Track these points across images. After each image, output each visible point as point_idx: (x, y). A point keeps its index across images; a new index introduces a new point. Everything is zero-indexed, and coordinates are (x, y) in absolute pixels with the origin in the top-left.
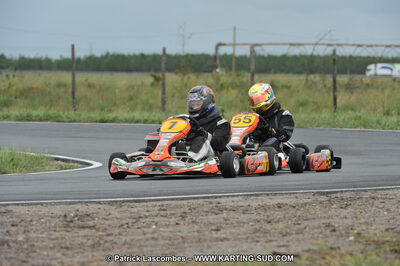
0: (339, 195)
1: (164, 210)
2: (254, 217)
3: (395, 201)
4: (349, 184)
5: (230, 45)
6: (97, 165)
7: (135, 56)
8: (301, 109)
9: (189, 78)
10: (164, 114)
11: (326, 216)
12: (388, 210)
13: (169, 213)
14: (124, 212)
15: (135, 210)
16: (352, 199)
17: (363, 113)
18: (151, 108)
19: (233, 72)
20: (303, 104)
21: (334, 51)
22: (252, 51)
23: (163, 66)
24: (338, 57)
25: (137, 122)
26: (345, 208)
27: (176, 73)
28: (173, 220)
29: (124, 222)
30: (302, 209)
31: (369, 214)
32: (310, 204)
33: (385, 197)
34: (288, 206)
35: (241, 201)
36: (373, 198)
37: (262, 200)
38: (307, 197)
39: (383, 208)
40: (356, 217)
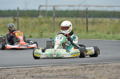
0: (89, 65)
1: (19, 72)
2: (55, 74)
3: (111, 68)
5: (45, 6)
7: (6, 11)
9: (28, 19)
11: (84, 74)
12: (109, 71)
13: (21, 73)
14: (3, 73)
15: (6, 72)
16: (94, 67)
17: (98, 33)
19: (46, 18)
21: (87, 9)
22: (54, 9)
23: (18, 15)
24: (88, 11)
26: (91, 71)
27: (23, 17)
28: (23, 76)
29: (3, 76)
30: (74, 71)
31: (101, 73)
32: (77, 69)
33: (107, 66)
34: (68, 70)
35: (50, 68)
36: (103, 67)
37: (58, 68)
38: (76, 66)
39: (107, 70)
40: (96, 74)
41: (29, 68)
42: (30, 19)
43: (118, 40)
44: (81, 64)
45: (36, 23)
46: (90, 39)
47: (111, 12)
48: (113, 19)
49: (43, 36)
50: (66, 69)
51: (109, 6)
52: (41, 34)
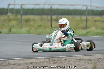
0: (53, 59)
2: (22, 67)
3: (73, 61)
5: (13, 5)
8: (39, 28)
12: (71, 64)
16: (58, 60)
19: (14, 15)
20: (40, 26)
21: (51, 7)
22: (21, 7)
24: (53, 9)
26: (55, 64)
30: (40, 64)
32: (43, 62)
33: (69, 59)
34: (34, 63)
35: (18, 61)
36: (65, 60)
37: (25, 61)
38: (41, 60)
39: (69, 63)
43: (80, 35)
44: (45, 58)
45: (5, 20)
47: (73, 10)
48: (75, 16)
49: (11, 32)
50: (33, 62)
51: (71, 5)
52: (10, 30)
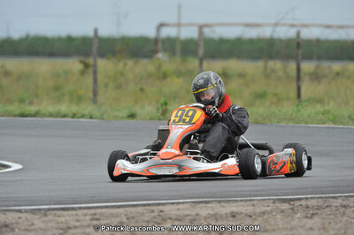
0: (303, 203)
1: (97, 219)
4: (316, 190)
5: (173, 25)
6: (16, 167)
7: (60, 39)
8: (258, 101)
9: (125, 65)
10: (95, 106)
11: (289, 227)
13: (102, 223)
14: (49, 221)
15: (60, 219)
16: (319, 208)
17: (331, 106)
18: (79, 100)
19: (178, 59)
20: (261, 96)
21: (298, 33)
22: (201, 33)
23: (95, 50)
24: (303, 40)
25: (64, 116)
26: (311, 218)
27: (109, 59)
30: (260, 219)
31: (339, 225)
32: (269, 213)
34: (243, 216)
35: (188, 209)
36: (344, 206)
37: (213, 209)
38: (266, 204)
40: (324, 229)
41: (127, 209)
42: (130, 63)
44: (279, 200)
45: (150, 75)
46: (306, 123)
49: (168, 115)
50: (237, 213)
52: (164, 108)
